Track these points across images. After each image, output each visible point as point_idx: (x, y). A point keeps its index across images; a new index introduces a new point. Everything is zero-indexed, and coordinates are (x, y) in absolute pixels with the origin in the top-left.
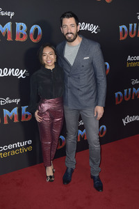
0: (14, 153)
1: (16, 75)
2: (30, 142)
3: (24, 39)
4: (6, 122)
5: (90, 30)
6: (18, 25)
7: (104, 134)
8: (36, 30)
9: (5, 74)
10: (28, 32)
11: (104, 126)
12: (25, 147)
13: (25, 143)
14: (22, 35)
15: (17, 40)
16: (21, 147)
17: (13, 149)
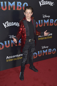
0: (15, 59)
1: (17, 25)
2: (22, 55)
3: (20, 9)
4: (12, 46)
5: (50, 4)
6: (18, 3)
7: (55, 52)
8: (26, 5)
9: (12, 25)
10: (22, 6)
11: (55, 49)
12: (20, 57)
13: (20, 55)
14: (19, 7)
15: (17, 9)
16: (18, 57)
17: (15, 58)
